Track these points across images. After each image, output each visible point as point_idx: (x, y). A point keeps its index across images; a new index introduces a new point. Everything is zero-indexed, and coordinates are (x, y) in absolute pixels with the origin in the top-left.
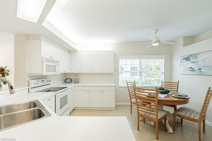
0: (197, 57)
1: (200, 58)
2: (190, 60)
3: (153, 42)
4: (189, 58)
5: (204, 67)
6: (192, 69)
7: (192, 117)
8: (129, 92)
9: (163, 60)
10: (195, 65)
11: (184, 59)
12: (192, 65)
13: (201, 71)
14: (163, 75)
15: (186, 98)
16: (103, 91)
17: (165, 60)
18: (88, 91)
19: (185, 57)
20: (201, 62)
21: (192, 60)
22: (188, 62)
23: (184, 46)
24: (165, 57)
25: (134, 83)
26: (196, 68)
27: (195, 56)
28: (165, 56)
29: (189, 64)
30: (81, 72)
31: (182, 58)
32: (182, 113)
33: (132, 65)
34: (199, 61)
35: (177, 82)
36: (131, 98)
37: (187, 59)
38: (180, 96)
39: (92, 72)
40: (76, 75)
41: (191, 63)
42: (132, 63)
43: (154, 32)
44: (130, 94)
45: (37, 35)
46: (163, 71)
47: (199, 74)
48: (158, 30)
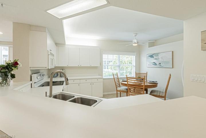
0: (158, 55)
1: (160, 56)
2: (153, 57)
3: (133, 43)
4: (153, 56)
5: (162, 62)
6: (155, 64)
7: (161, 95)
8: (115, 83)
9: (135, 56)
10: (157, 61)
11: (149, 56)
12: (155, 61)
13: (161, 65)
14: (135, 68)
15: (157, 83)
16: (92, 83)
18: (79, 84)
19: (150, 55)
20: (160, 59)
21: (155, 57)
22: (152, 58)
23: (149, 47)
24: (136, 54)
25: (117, 75)
26: (158, 63)
27: (157, 54)
29: (153, 60)
30: (69, 66)
31: (148, 55)
32: (155, 93)
33: (107, 60)
34: (160, 58)
35: (146, 73)
36: (116, 87)
37: (152, 56)
38: (153, 82)
39: (80, 66)
40: (62, 68)
41: (154, 59)
42: (112, 58)
43: (134, 35)
44: (116, 84)
45: (42, 27)
46: (135, 65)
47: (159, 67)
48: (137, 34)
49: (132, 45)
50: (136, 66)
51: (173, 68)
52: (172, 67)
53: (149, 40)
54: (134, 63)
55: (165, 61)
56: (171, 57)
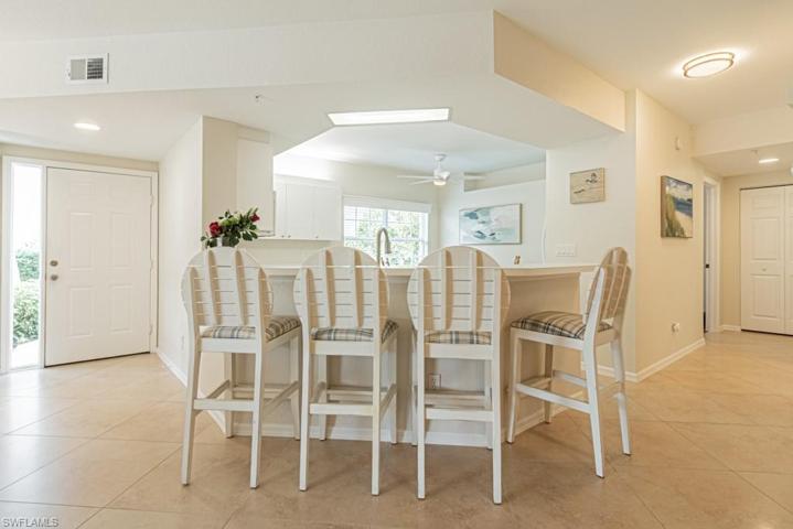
0: (487, 214)
1: (494, 214)
2: (477, 218)
3: (436, 177)
4: (476, 214)
5: (499, 230)
6: (481, 235)
9: (426, 215)
10: (486, 227)
11: (466, 215)
12: (481, 227)
13: (495, 238)
14: (426, 247)
17: (429, 215)
19: (469, 212)
20: (494, 223)
21: (481, 218)
22: (474, 221)
23: (465, 190)
26: (487, 234)
27: (486, 211)
28: (429, 207)
29: (475, 226)
31: (463, 213)
34: (493, 220)
37: (472, 215)
39: (287, 238)
41: (480, 223)
43: (437, 157)
45: (248, 128)
46: (426, 239)
47: (491, 241)
48: (444, 155)
49: (432, 183)
50: (429, 243)
51: (521, 242)
52: (518, 241)
53: (466, 174)
54: (424, 234)
55: (504, 226)
56: (518, 218)
